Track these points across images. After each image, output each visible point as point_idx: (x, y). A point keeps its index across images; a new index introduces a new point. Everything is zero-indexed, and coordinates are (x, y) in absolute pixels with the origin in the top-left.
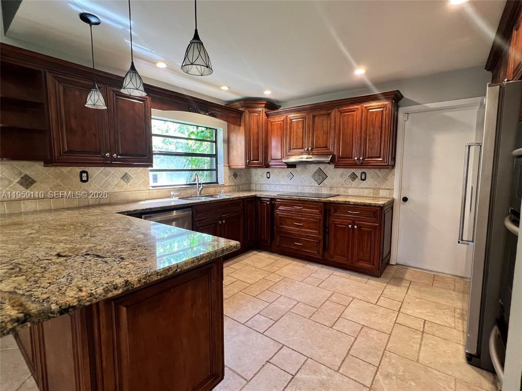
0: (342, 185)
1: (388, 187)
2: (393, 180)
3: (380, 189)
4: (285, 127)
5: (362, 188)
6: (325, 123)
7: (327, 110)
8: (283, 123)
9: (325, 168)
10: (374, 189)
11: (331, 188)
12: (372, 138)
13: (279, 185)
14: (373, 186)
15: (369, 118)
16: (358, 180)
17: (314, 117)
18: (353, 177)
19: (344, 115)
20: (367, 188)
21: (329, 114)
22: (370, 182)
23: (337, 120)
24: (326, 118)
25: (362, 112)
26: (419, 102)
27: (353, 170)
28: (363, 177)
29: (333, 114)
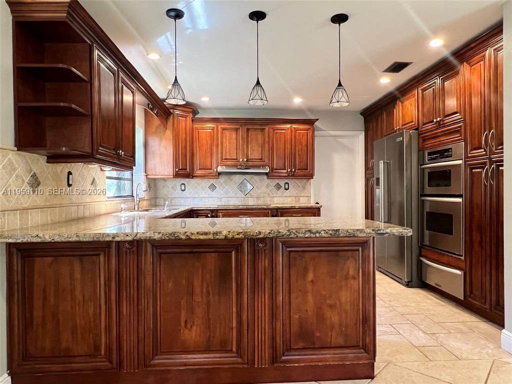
0: (269, 194)
1: (306, 195)
2: (310, 189)
3: (300, 196)
4: (215, 136)
5: (286, 197)
6: (260, 136)
7: (261, 125)
8: (213, 132)
9: (251, 179)
10: (296, 197)
11: (258, 198)
12: (300, 153)
13: (198, 198)
14: (294, 194)
15: (297, 137)
16: (282, 190)
17: (248, 130)
18: (278, 187)
19: (277, 132)
20: (289, 197)
21: (263, 130)
22: (292, 191)
23: (271, 135)
24: (260, 133)
25: (292, 131)
26: (324, 129)
27: (277, 181)
28: (287, 187)
29: (267, 130)
